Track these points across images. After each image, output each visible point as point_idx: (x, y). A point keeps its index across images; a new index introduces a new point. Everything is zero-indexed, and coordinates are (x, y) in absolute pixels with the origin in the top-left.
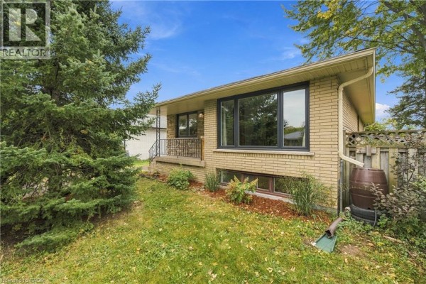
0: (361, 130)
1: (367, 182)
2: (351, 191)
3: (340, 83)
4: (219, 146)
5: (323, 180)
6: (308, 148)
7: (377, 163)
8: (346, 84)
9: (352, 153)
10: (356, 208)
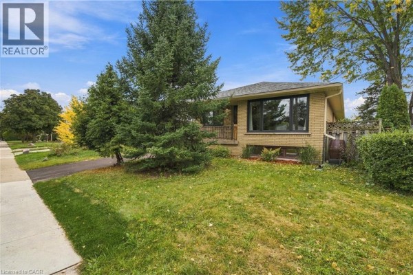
0: (335, 121)
1: (337, 146)
2: (329, 151)
3: (326, 96)
4: (248, 131)
5: (315, 147)
6: (307, 130)
7: (341, 138)
8: (328, 97)
9: (330, 133)
10: (331, 160)
